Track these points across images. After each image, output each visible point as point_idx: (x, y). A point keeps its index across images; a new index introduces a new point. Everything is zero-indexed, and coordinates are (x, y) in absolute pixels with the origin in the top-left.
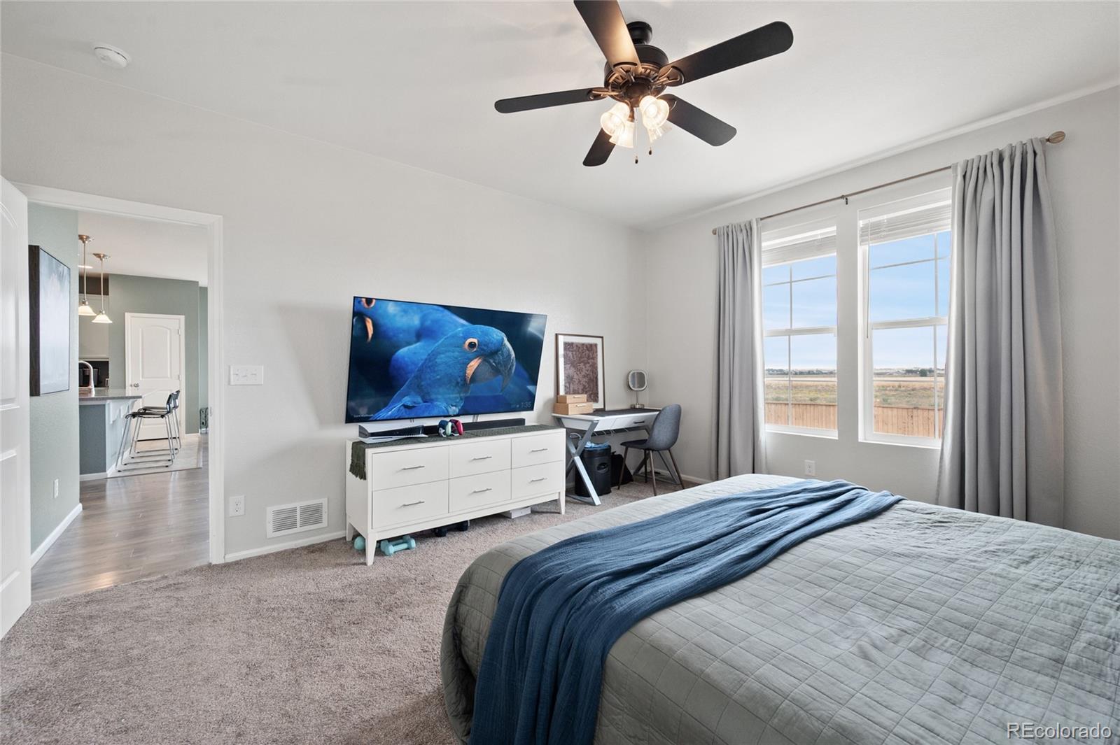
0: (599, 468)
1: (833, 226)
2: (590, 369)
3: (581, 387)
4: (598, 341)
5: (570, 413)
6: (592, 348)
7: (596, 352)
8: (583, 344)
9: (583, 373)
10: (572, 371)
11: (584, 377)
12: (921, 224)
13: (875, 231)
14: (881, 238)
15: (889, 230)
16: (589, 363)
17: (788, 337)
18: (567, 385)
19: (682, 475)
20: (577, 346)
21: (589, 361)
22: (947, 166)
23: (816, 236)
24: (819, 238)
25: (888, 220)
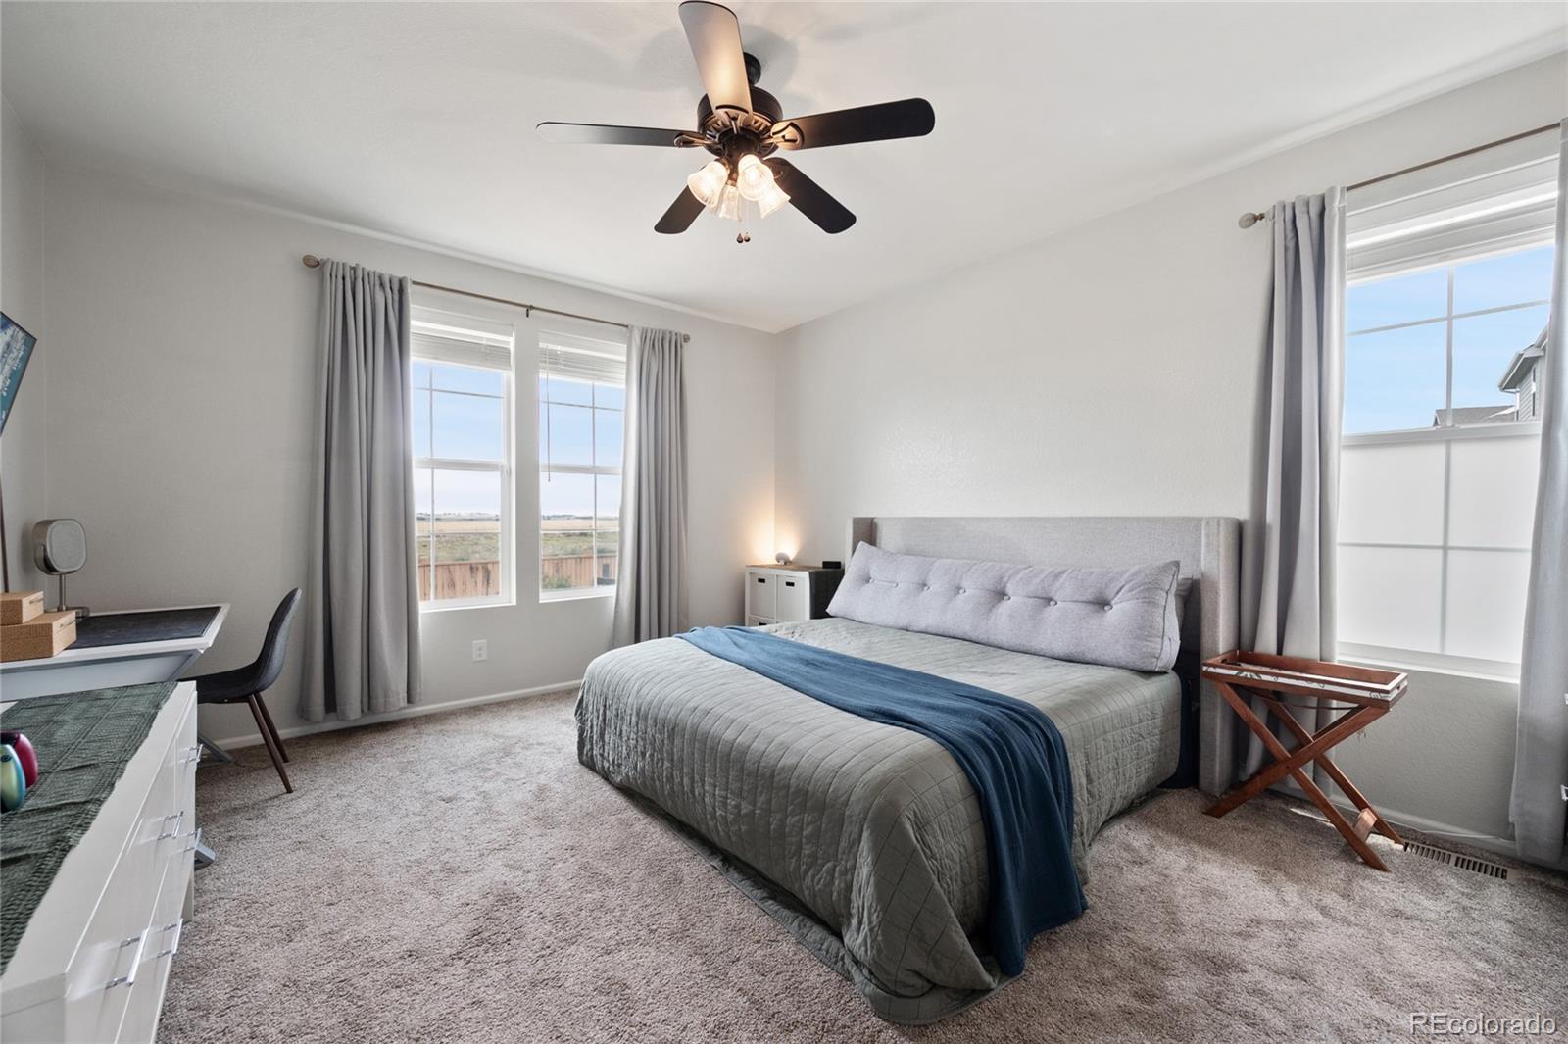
1: (509, 336)
5: (54, 652)
12: (589, 369)
13: (553, 360)
14: (557, 370)
15: (565, 365)
22: (626, 324)
23: (481, 338)
24: (484, 342)
25: (565, 353)
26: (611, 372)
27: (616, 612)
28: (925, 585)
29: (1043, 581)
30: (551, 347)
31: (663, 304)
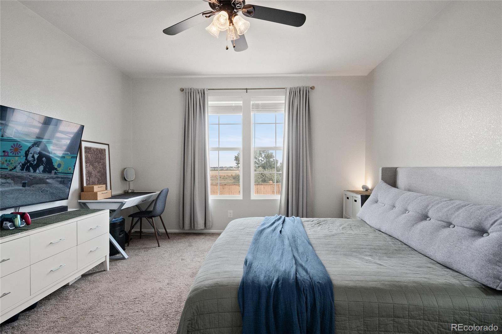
0: (120, 234)
1: (241, 101)
2: (101, 166)
3: (97, 180)
4: (106, 147)
5: (98, 199)
6: (102, 151)
7: (105, 155)
8: (97, 149)
9: (97, 170)
10: (91, 168)
11: (98, 172)
13: (257, 107)
14: (259, 111)
15: (262, 108)
16: (101, 162)
17: (218, 151)
18: (88, 178)
19: (167, 230)
20: (93, 150)
21: (101, 161)
22: (284, 87)
23: (233, 104)
24: (234, 105)
25: (261, 104)
26: (278, 108)
27: (280, 206)
28: (394, 207)
29: (448, 211)
30: (257, 102)
31: (303, 75)
